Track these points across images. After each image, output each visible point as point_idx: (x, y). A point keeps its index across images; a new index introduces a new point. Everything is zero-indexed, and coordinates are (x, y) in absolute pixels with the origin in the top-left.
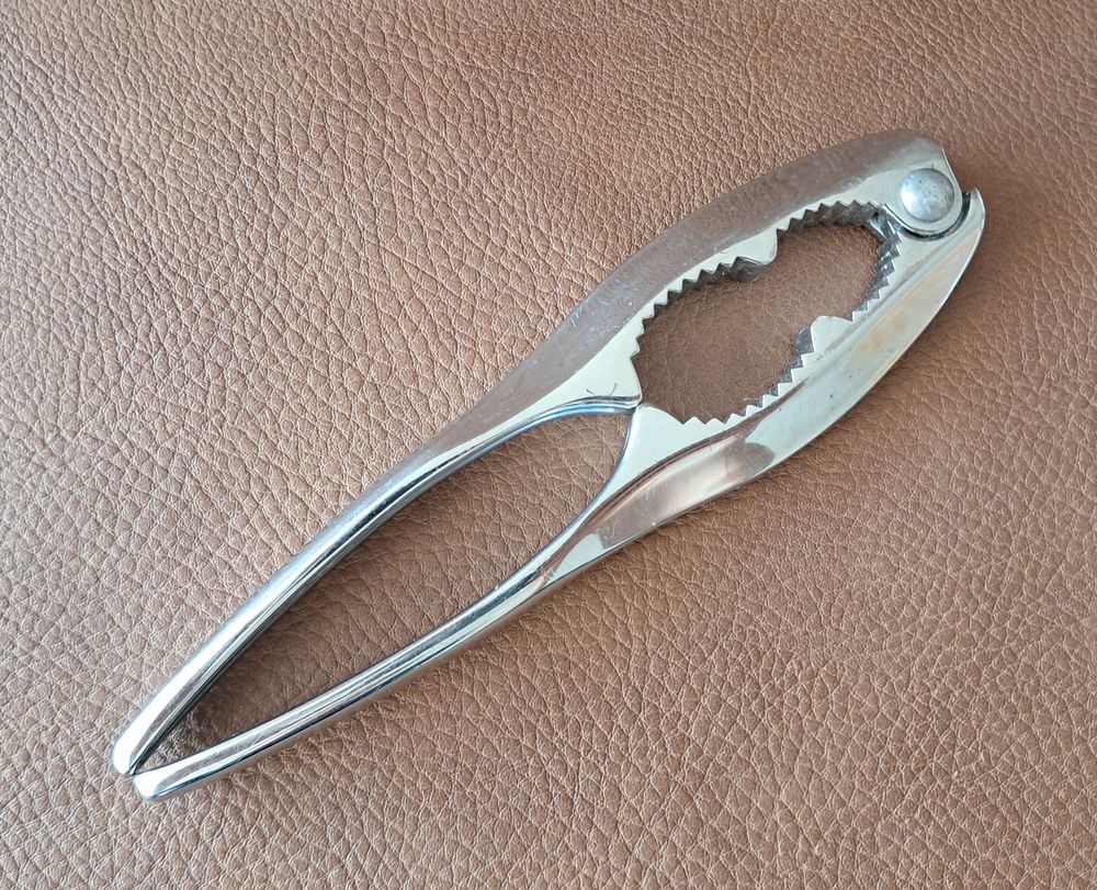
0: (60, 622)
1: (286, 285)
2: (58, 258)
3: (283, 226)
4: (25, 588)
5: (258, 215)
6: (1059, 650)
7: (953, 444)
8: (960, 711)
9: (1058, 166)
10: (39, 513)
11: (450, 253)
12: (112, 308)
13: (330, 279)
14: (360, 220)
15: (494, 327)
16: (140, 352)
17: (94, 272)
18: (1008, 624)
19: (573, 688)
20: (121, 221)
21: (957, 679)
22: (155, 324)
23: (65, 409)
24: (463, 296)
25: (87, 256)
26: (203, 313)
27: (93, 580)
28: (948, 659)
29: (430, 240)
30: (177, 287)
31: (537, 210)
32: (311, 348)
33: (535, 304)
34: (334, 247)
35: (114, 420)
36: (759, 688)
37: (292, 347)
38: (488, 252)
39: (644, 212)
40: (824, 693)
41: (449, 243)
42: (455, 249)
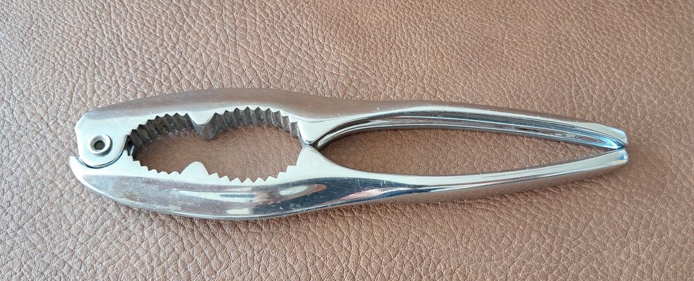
0: (36, 217)
1: (186, 58)
2: (74, 39)
3: (189, 31)
4: (21, 197)
5: (177, 25)
6: (591, 267)
7: (531, 156)
9: (583, 28)
10: (38, 159)
11: (272, 48)
12: (97, 64)
13: (209, 56)
14: (228, 31)
15: (292, 84)
16: (107, 85)
17: (90, 47)
18: (562, 252)
19: (316, 271)
20: (108, 24)
22: (116, 73)
23: (63, 109)
24: (277, 69)
25: (88, 39)
26: (141, 68)
27: (59, 195)
28: (529, 269)
29: (263, 42)
30: (130, 57)
31: (319, 32)
33: (313, 74)
34: (213, 42)
36: (421, 278)
37: (184, 87)
38: (292, 49)
39: (372, 36)
41: (272, 44)
42: (275, 47)
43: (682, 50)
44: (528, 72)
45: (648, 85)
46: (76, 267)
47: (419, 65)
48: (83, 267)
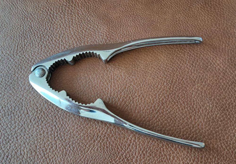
0: (11, 85)
1: (54, 32)
2: (16, 28)
3: (54, 23)
4: (5, 80)
5: (50, 22)
6: (183, 93)
7: (165, 59)
8: (165, 102)
9: (184, 16)
10: (9, 68)
11: (81, 28)
12: (25, 36)
13: (61, 32)
14: (67, 23)
15: (88, 39)
16: (29, 43)
17: (22, 30)
18: (174, 88)
20: (27, 22)
21: (165, 97)
22: (32, 38)
23: (15, 51)
24: (83, 34)
25: (21, 28)
26: (40, 37)
27: (17, 78)
28: (163, 94)
29: (78, 26)
30: (36, 33)
31: (97, 21)
32: (57, 42)
33: (95, 36)
34: (62, 27)
35: (23, 53)
36: (130, 98)
37: (54, 42)
38: (88, 28)
39: (114, 22)
40: (141, 99)
41: (81, 26)
42: (82, 27)
43: (217, 22)
44: (165, 32)
45: (205, 34)
46: (24, 100)
47: (130, 31)
48: (27, 100)
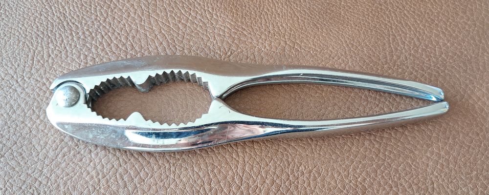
0: (14, 148)
1: (114, 28)
2: (32, 18)
3: (115, 8)
5: (106, 5)
6: (407, 163)
8: (370, 187)
10: (12, 107)
11: (176, 18)
12: (50, 35)
13: (130, 26)
14: (143, 7)
15: (191, 43)
16: (58, 50)
17: (44, 23)
18: (387, 153)
19: (215, 176)
20: (56, 6)
21: (368, 174)
22: (64, 41)
23: (27, 70)
24: (180, 33)
25: (43, 17)
26: (82, 37)
27: (29, 131)
28: (364, 166)
29: (169, 14)
30: (74, 29)
31: (209, 4)
32: (121, 50)
33: (207, 36)
34: (133, 15)
35: (45, 74)
36: (289, 176)
37: (114, 49)
38: (190, 18)
39: (247, 6)
40: (315, 179)
41: (176, 15)
42: (178, 17)
43: (466, 6)
44: (359, 27)
45: (443, 32)
46: (44, 182)
47: (281, 25)
48: (49, 182)
